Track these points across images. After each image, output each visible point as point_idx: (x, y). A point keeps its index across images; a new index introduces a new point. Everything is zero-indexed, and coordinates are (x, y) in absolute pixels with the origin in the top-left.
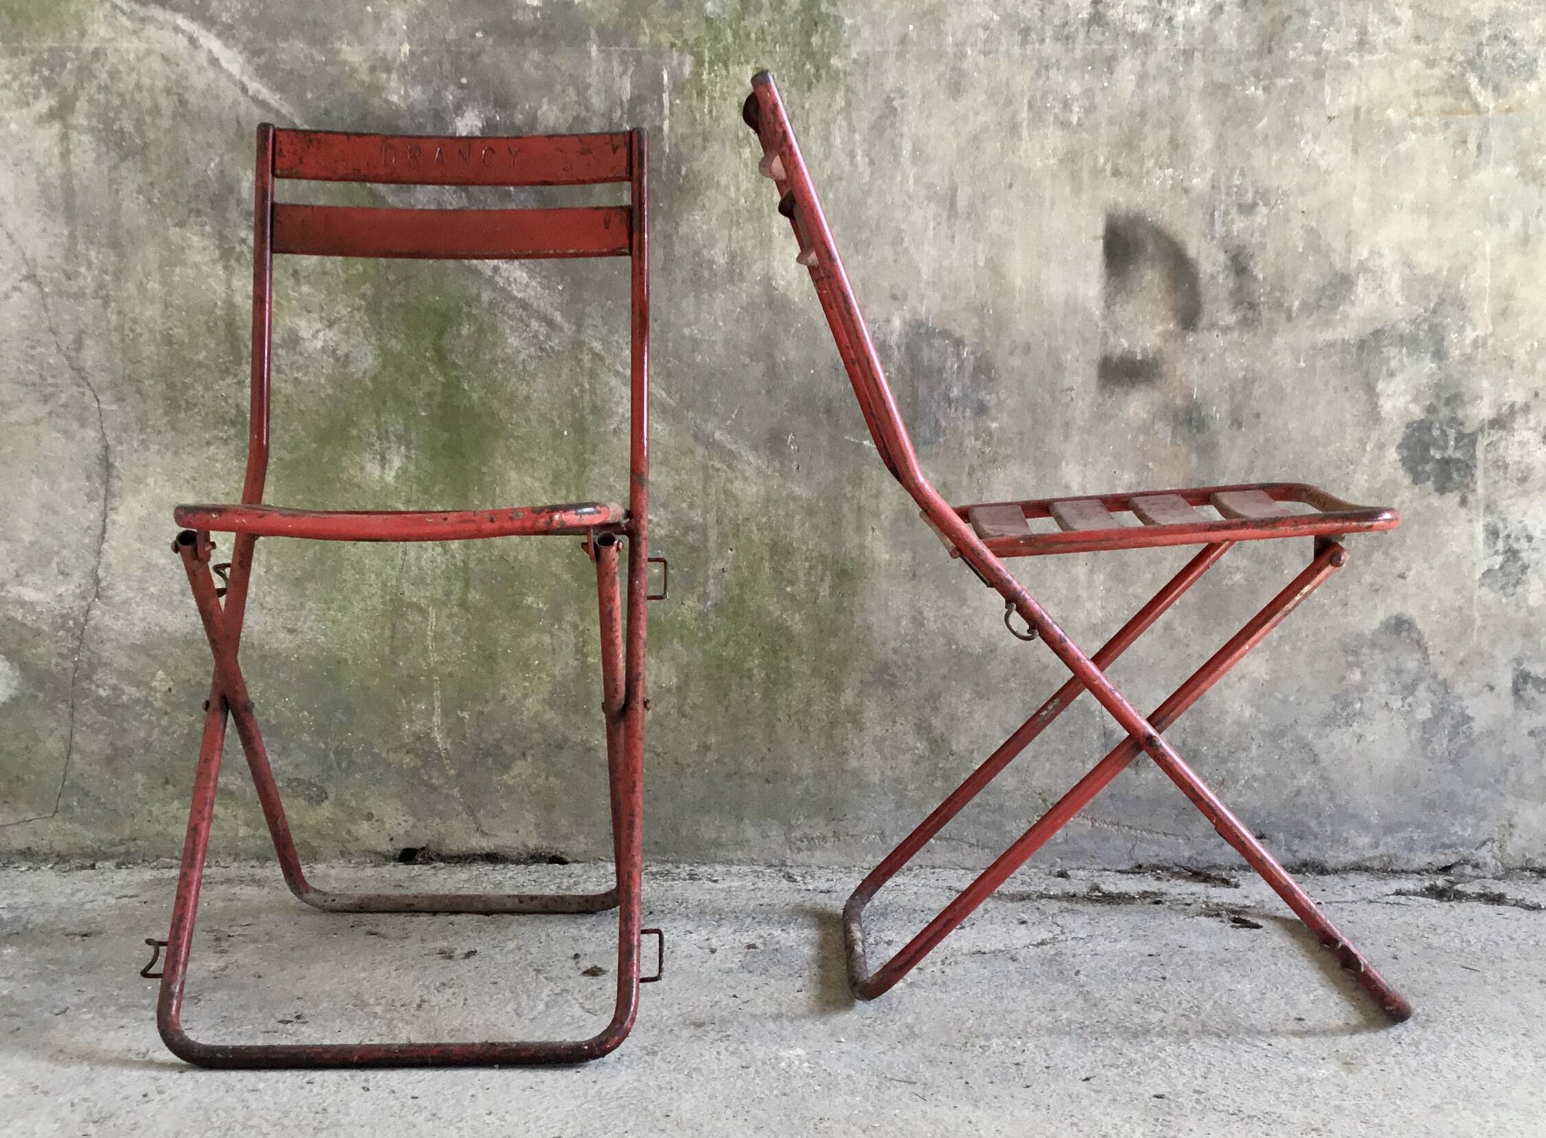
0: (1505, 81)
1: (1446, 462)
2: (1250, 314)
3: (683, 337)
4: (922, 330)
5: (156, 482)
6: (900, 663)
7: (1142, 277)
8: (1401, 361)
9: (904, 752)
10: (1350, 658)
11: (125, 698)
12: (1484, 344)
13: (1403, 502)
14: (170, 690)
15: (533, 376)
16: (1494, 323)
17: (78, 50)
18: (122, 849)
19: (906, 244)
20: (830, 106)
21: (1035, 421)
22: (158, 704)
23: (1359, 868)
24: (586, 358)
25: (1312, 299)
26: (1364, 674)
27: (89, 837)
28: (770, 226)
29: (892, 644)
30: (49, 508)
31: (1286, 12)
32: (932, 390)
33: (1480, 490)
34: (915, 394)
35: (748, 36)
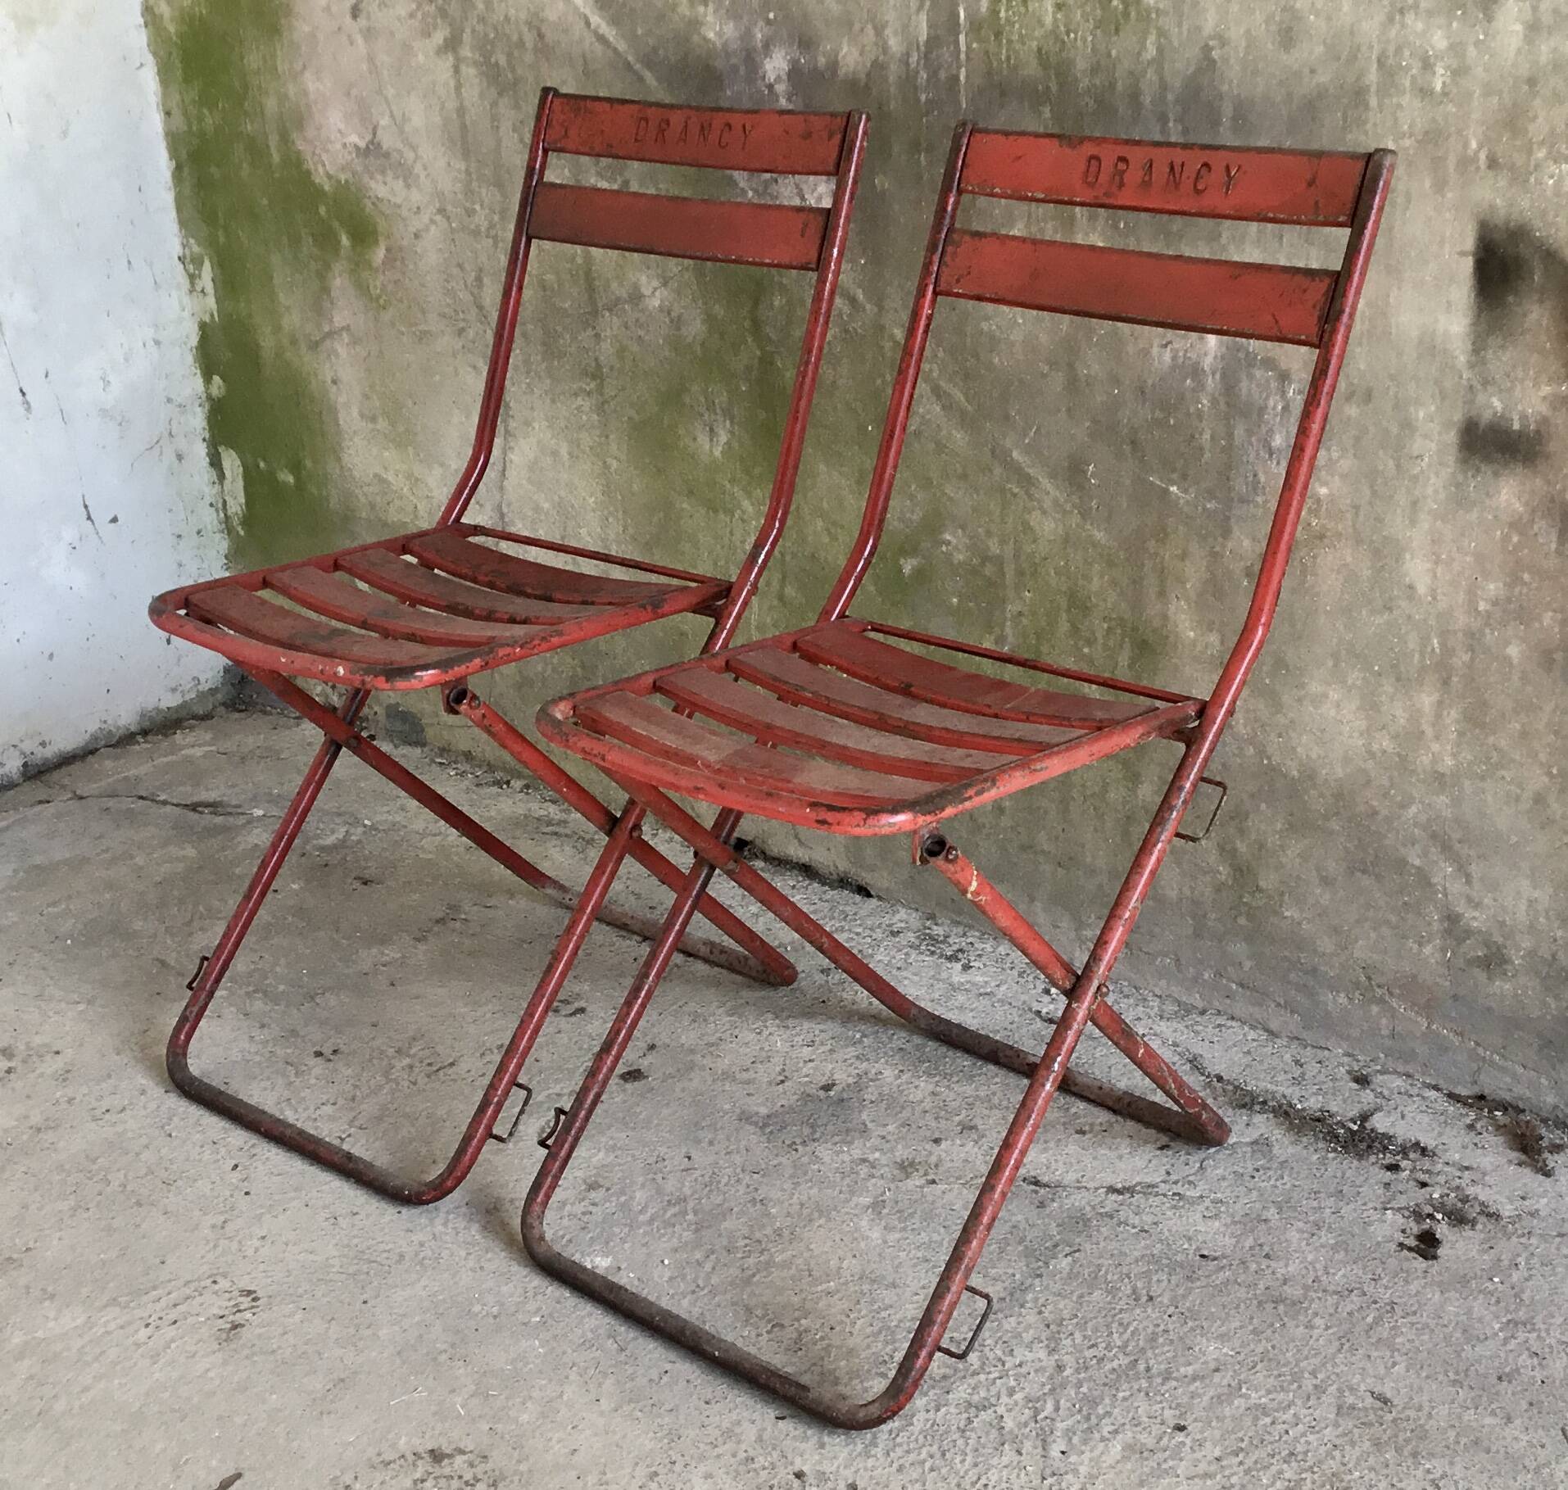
5: (540, 426)
19: (1224, 240)
21: (1374, 493)
24: (887, 346)
32: (1250, 432)
34: (1229, 434)
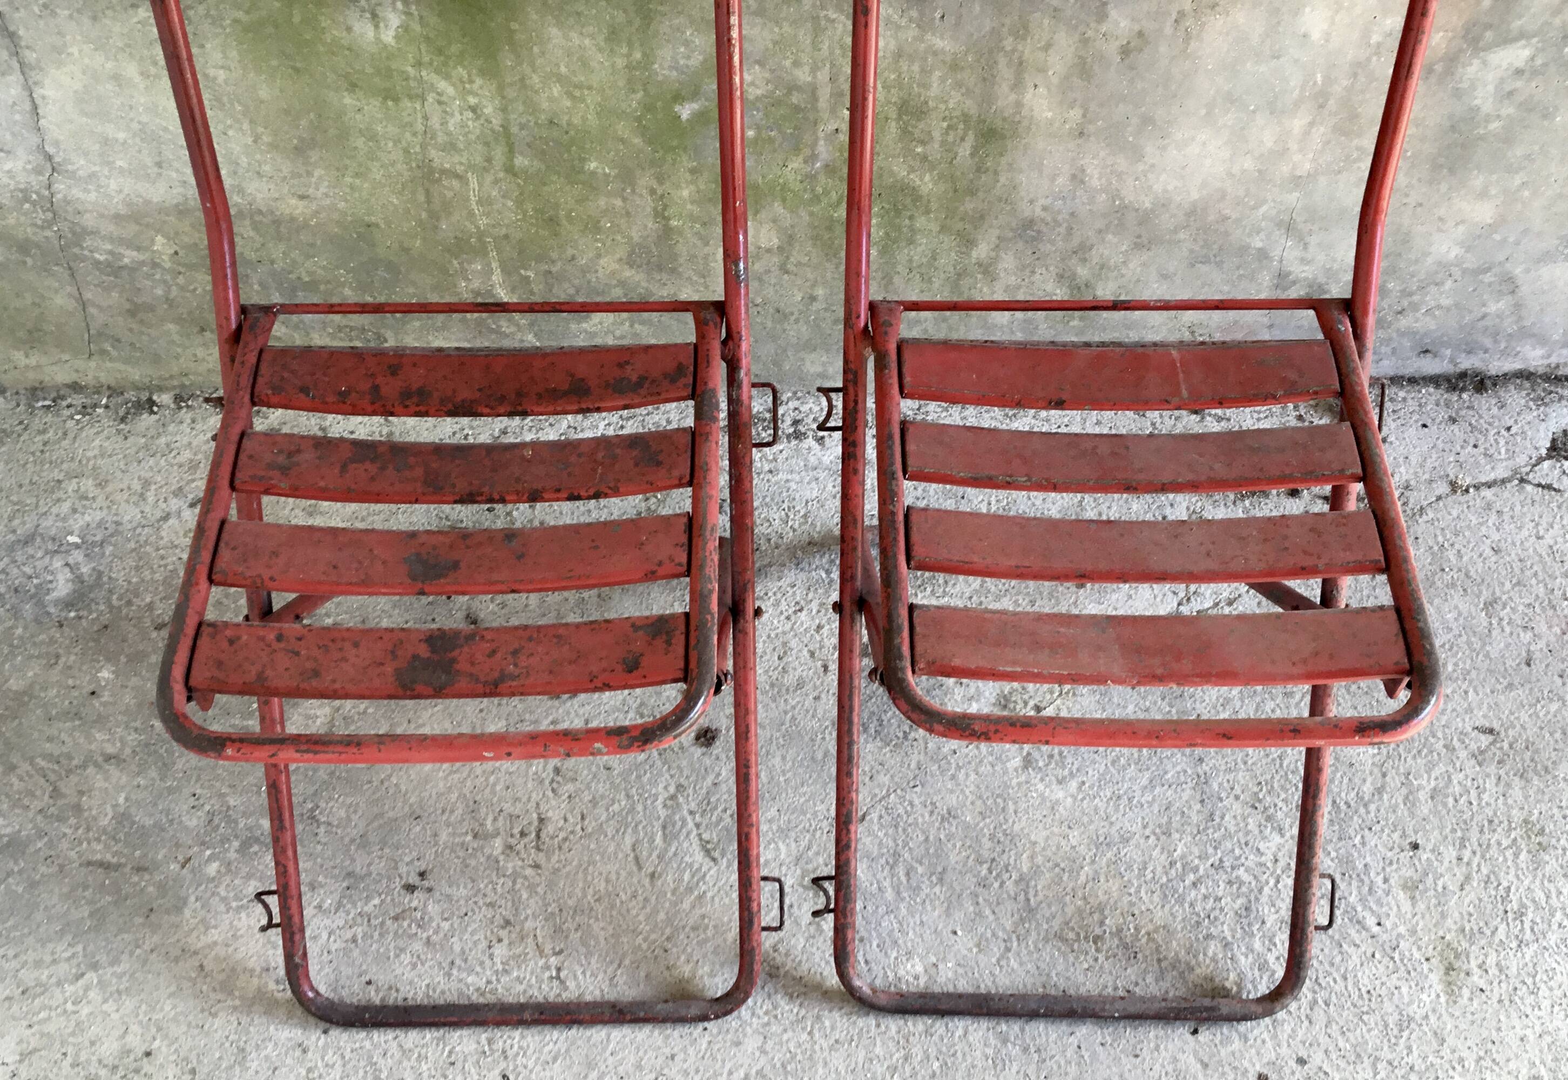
5: (80, 51)
11: (126, 260)
14: (176, 253)
18: (175, 383)
22: (168, 265)
29: (1042, 202)
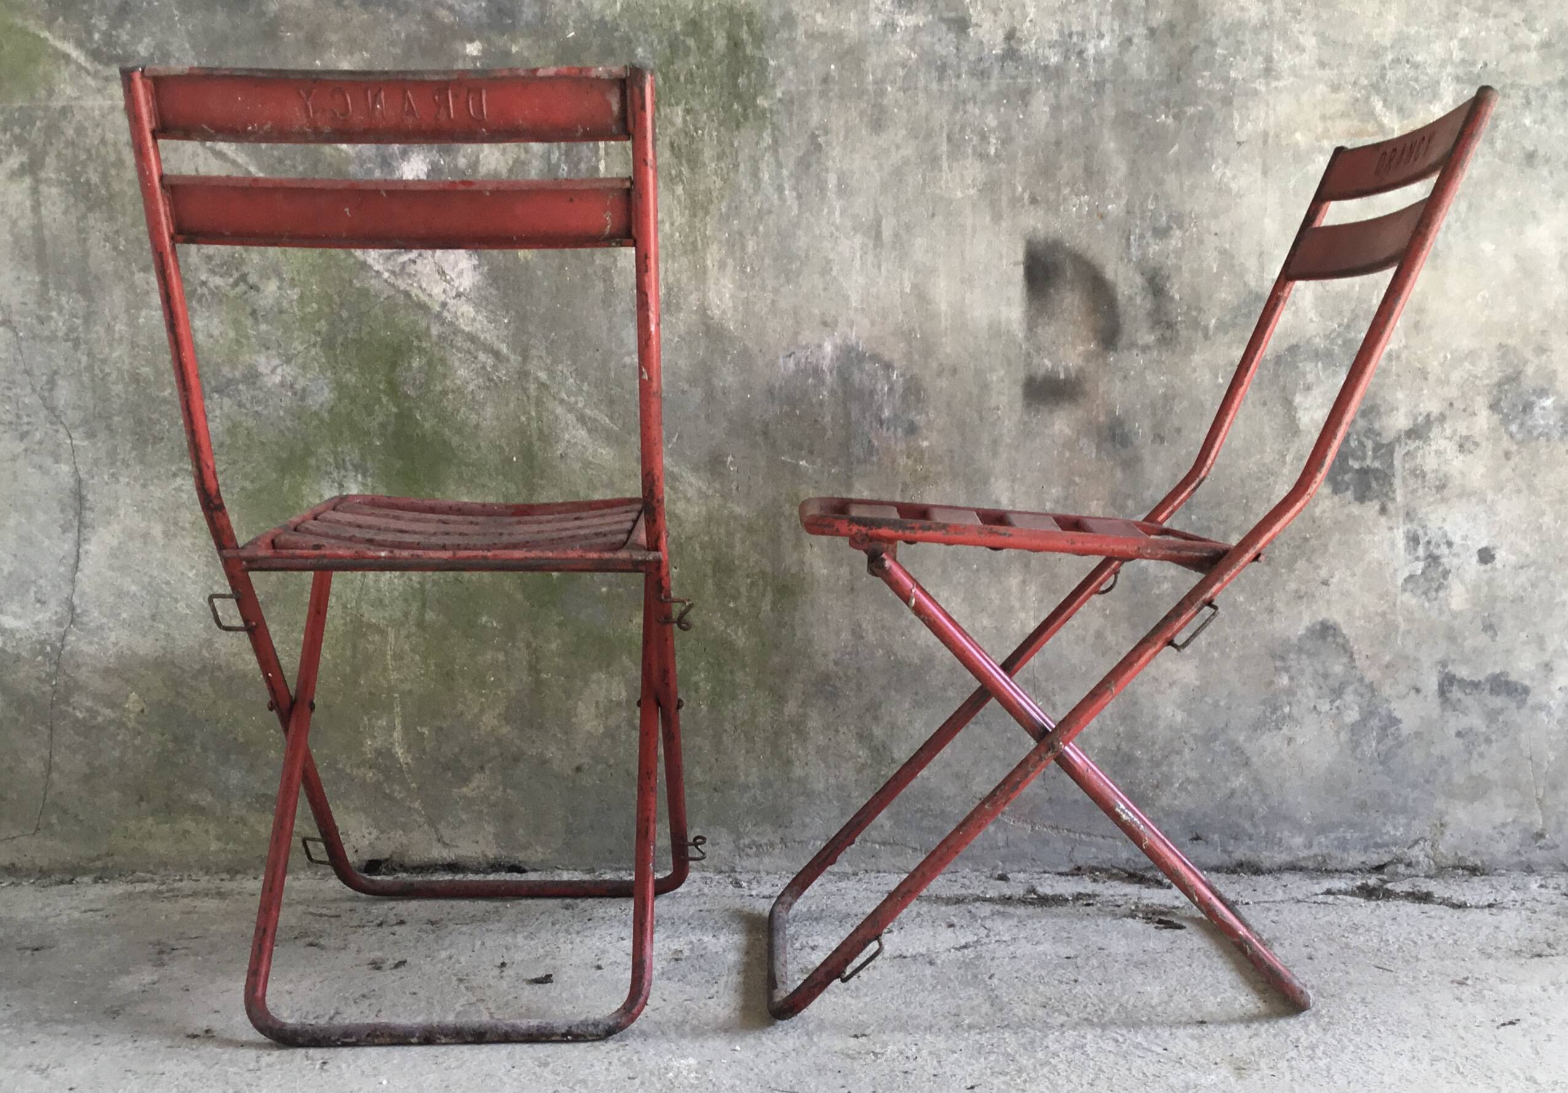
0: (1409, 103)
1: (1364, 472)
2: (1168, 334)
3: (624, 366)
4: (853, 355)
5: (126, 513)
6: (841, 674)
7: (1062, 300)
8: (1317, 375)
9: (847, 761)
10: (1278, 664)
11: (100, 719)
12: (1398, 357)
13: (1324, 512)
14: (142, 711)
15: (482, 405)
16: (1406, 336)
17: (46, 109)
18: (99, 864)
19: (834, 273)
20: (757, 143)
21: (964, 439)
22: (131, 725)
23: (1293, 868)
24: (532, 387)
25: (1227, 318)
26: (1291, 678)
27: (69, 852)
28: (704, 260)
29: (832, 656)
30: (26, 540)
31: (1193, 42)
32: (863, 412)
33: (1399, 497)
34: (848, 415)
35: (678, 79)
